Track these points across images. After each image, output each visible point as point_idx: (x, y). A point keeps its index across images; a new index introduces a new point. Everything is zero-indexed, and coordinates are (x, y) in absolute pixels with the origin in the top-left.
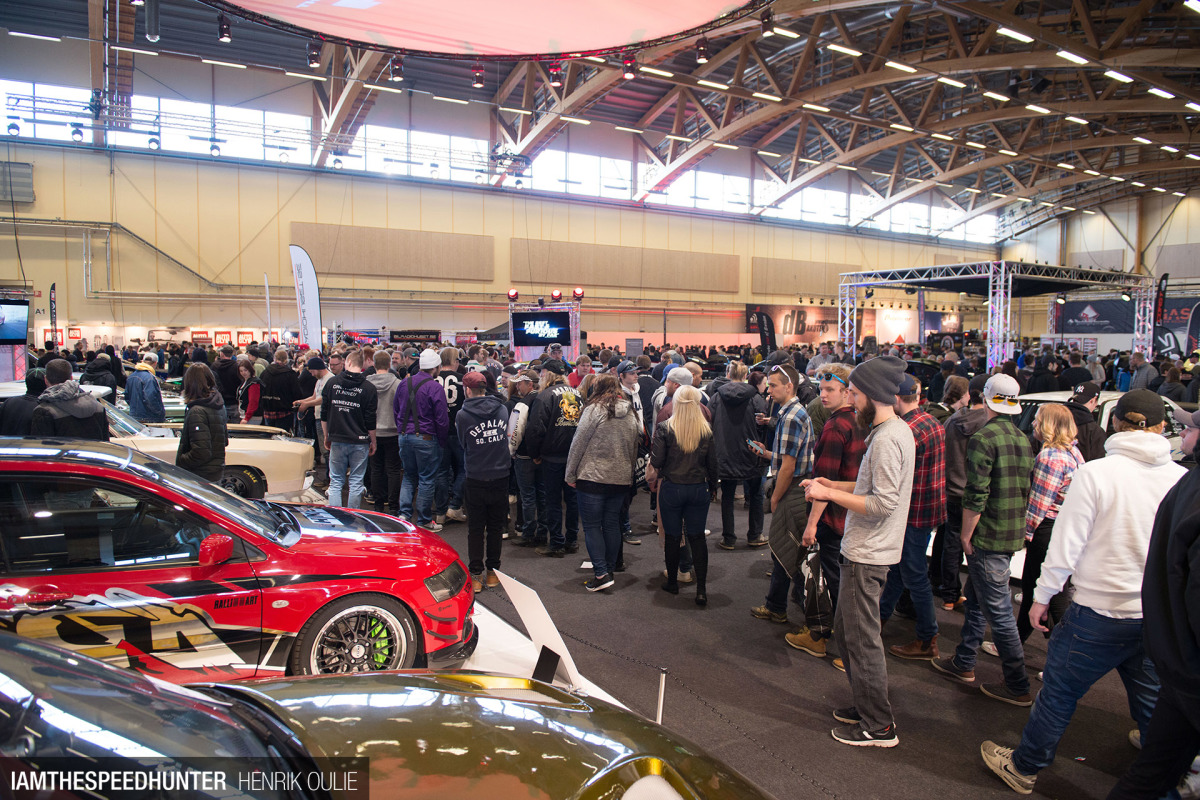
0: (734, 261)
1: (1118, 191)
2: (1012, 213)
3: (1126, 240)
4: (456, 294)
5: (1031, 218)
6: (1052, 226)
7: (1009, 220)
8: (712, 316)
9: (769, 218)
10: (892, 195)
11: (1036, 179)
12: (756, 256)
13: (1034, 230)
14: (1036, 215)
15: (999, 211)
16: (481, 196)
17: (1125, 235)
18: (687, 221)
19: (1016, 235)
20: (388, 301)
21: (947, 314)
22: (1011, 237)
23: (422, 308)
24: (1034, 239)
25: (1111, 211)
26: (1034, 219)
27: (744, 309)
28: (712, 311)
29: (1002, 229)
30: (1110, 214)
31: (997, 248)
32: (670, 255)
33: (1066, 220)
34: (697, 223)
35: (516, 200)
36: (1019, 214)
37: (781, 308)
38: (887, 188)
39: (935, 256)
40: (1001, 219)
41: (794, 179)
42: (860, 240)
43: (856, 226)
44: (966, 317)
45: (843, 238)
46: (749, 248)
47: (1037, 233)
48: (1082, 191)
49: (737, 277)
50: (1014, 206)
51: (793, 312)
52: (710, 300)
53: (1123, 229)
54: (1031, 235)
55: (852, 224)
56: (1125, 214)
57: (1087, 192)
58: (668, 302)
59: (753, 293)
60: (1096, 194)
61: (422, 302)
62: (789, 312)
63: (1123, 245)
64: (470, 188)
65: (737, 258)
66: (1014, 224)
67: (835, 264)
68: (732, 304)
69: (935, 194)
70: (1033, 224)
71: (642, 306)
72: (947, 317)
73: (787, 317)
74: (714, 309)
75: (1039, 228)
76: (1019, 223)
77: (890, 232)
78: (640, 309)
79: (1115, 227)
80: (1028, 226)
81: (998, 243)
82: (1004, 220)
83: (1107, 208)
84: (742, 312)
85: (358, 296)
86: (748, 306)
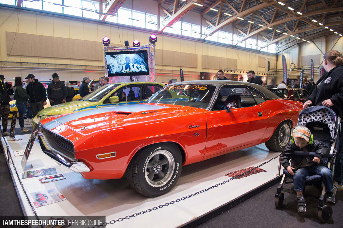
0: (195, 56)
1: (319, 35)
2: (282, 43)
3: (321, 51)
4: (87, 66)
5: (289, 44)
6: (295, 47)
7: (280, 46)
8: (188, 77)
9: (208, 41)
10: (249, 33)
11: (296, 29)
12: (203, 54)
13: (289, 49)
14: (290, 44)
15: (277, 43)
16: (96, 25)
17: (321, 50)
18: (178, 40)
19: (283, 50)
20: (55, 69)
21: (263, 77)
22: (282, 51)
23: (71, 72)
24: (289, 52)
25: (316, 42)
26: (289, 45)
27: (200, 74)
28: (188, 75)
29: (278, 49)
30: (315, 43)
31: (276, 55)
32: (173, 53)
33: (300, 45)
34: (182, 41)
35: (111, 28)
36: (284, 43)
37: (212, 74)
38: (247, 31)
39: (259, 57)
40: (278, 45)
41: (218, 25)
42: (236, 50)
43: (235, 45)
44: (268, 78)
45: (231, 49)
46: (201, 51)
47: (290, 50)
48: (306, 35)
49: (197, 62)
50: (282, 41)
51: (216, 75)
52: (187, 71)
53: (320, 48)
54: (287, 51)
55: (234, 44)
56: (321, 42)
57: (307, 36)
58: (172, 71)
59: (202, 68)
60: (312, 36)
61: (71, 69)
62: (215, 75)
63: (320, 53)
64: (91, 21)
65: (196, 55)
66: (282, 47)
67: (229, 59)
68: (196, 72)
69: (259, 35)
70: (289, 46)
71: (163, 72)
72: (263, 78)
73: (214, 77)
74: (189, 74)
75: (291, 48)
76: (284, 46)
77: (245, 48)
78: (162, 73)
79: (317, 47)
80: (288, 47)
81: (277, 53)
82: (278, 46)
83: (314, 41)
84: (199, 75)
85: (41, 66)
86: (201, 73)
